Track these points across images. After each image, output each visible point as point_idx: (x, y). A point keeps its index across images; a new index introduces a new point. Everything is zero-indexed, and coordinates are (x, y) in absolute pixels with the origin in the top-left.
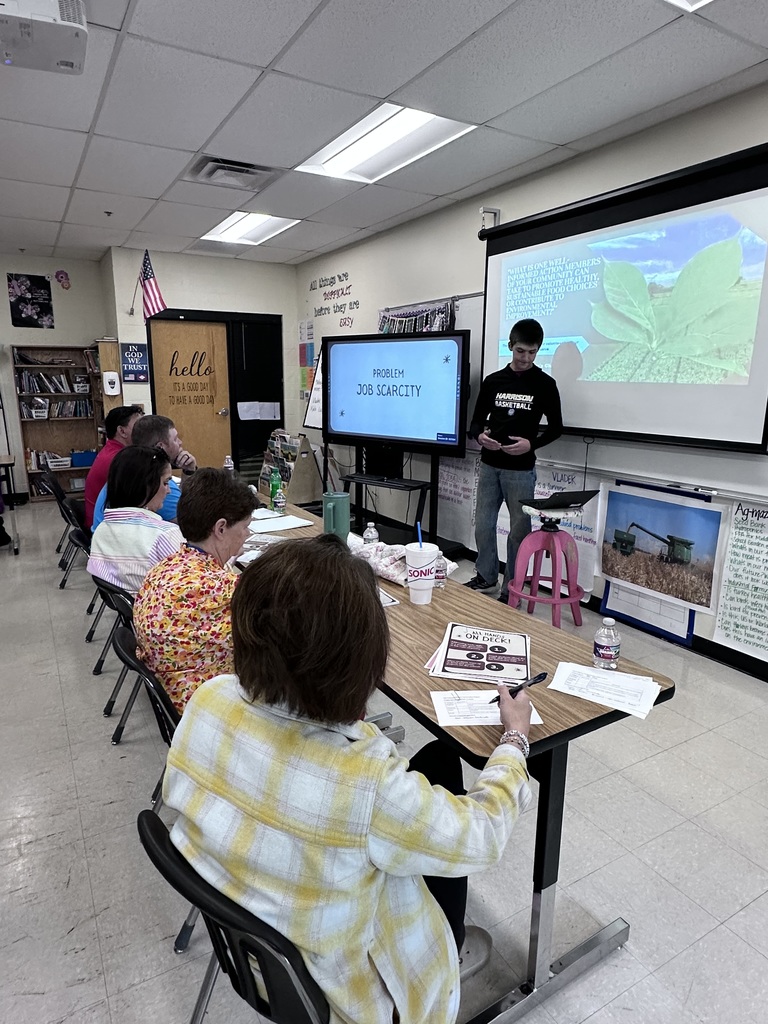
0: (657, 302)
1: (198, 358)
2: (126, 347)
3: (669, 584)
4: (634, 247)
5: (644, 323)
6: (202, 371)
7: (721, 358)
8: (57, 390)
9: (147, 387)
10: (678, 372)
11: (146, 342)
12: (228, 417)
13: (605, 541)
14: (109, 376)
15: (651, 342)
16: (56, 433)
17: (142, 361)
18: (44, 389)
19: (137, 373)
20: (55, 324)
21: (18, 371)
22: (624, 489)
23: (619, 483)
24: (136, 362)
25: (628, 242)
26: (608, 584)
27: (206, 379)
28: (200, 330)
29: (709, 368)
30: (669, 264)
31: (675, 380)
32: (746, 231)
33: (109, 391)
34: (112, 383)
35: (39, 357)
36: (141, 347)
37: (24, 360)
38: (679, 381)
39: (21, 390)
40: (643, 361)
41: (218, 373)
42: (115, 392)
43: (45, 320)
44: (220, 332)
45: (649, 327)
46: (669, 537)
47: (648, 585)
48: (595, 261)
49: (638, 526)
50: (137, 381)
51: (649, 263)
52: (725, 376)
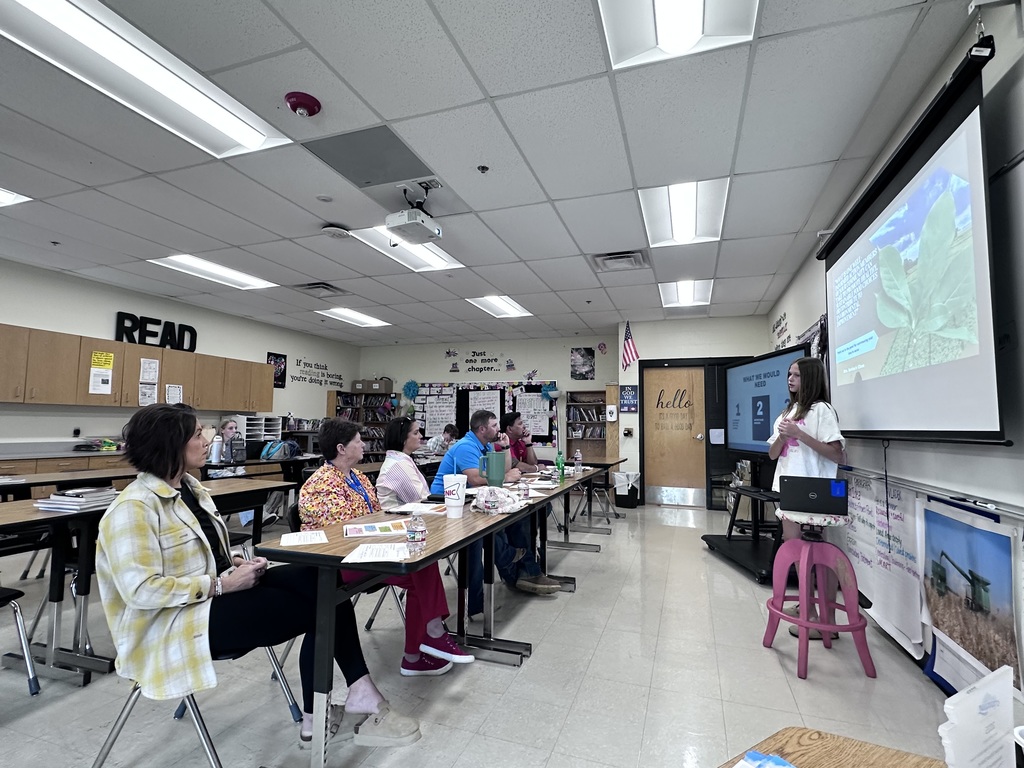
0: (911, 277)
1: (681, 394)
2: (623, 388)
3: (978, 644)
4: (893, 228)
5: (904, 303)
6: (682, 404)
7: (957, 327)
8: (590, 420)
9: (636, 416)
10: (930, 352)
11: (638, 384)
12: (704, 441)
13: (925, 575)
14: (610, 408)
15: (911, 323)
16: (589, 448)
17: (634, 397)
18: (582, 419)
19: (629, 406)
20: (595, 377)
21: (568, 407)
22: (935, 507)
23: (930, 498)
24: (630, 398)
25: (889, 225)
26: (934, 636)
27: (686, 410)
28: (684, 373)
29: (950, 340)
30: (912, 235)
31: (930, 362)
32: (954, 178)
33: (609, 418)
34: (611, 413)
35: (584, 398)
36: (634, 388)
37: (573, 400)
38: (933, 363)
39: (569, 419)
40: (909, 346)
41: (695, 405)
42: (614, 419)
43: (590, 375)
44: (699, 375)
45: (908, 308)
46: (971, 572)
47: (963, 643)
48: (874, 253)
49: (947, 557)
50: (629, 411)
51: (902, 240)
52: (963, 347)
